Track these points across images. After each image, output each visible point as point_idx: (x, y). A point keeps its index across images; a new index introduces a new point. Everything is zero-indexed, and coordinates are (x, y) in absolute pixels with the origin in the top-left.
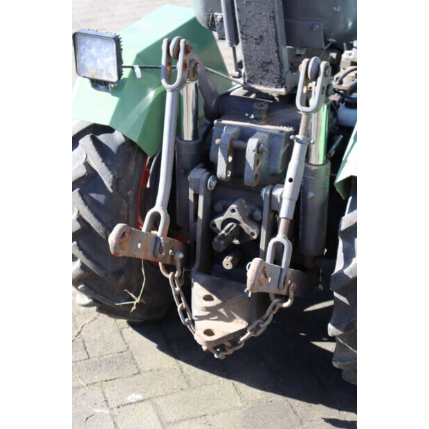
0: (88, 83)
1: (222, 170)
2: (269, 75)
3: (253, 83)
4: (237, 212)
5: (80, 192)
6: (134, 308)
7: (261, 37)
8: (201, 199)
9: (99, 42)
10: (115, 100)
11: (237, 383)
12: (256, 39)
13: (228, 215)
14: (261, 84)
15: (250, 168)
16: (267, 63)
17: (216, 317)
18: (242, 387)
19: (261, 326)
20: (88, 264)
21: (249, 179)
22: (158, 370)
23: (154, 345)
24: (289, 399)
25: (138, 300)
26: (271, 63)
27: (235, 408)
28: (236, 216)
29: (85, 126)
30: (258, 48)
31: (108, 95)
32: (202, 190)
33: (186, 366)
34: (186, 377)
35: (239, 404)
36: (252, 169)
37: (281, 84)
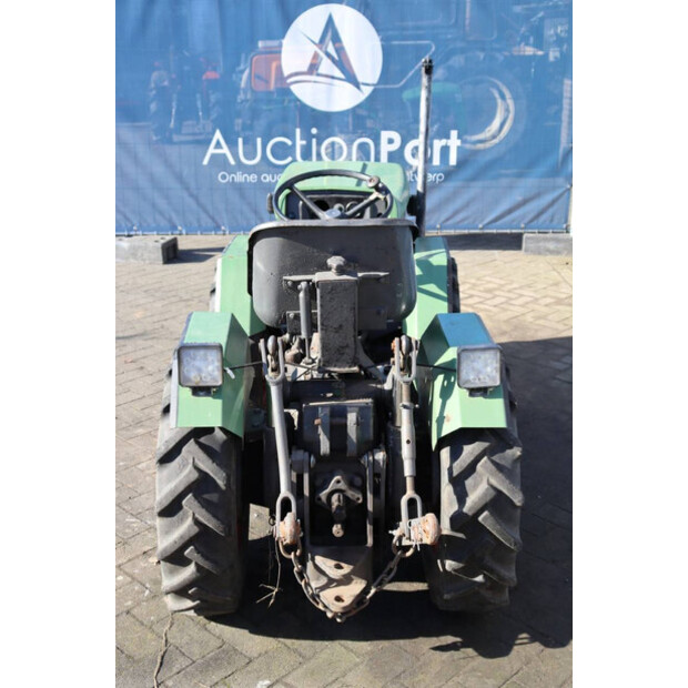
0: (188, 392)
1: (325, 446)
2: (344, 357)
4: (342, 482)
5: (194, 496)
6: (272, 601)
7: (341, 326)
8: (306, 477)
9: (202, 352)
10: (219, 403)
11: (343, 642)
12: (335, 328)
13: (332, 485)
14: (335, 366)
16: (343, 347)
18: (349, 643)
20: (206, 564)
21: (352, 450)
22: (266, 652)
23: (246, 632)
24: (393, 641)
25: (276, 590)
26: (347, 346)
27: (356, 665)
28: (342, 486)
29: (186, 432)
30: (337, 335)
31: (210, 399)
32: (306, 468)
33: (289, 642)
34: (295, 651)
35: (358, 660)
36: (355, 440)
37: (354, 363)
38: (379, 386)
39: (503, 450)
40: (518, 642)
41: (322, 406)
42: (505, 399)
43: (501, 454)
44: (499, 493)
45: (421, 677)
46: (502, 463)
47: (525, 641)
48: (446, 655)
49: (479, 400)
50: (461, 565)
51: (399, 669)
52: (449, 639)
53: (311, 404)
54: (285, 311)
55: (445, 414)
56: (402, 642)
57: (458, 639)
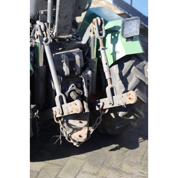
1: (68, 71)
2: (66, 31)
3: (59, 36)
7: (67, 16)
12: (64, 17)
14: (62, 35)
15: (79, 67)
16: (66, 26)
17: (76, 131)
19: (97, 124)
22: (43, 168)
26: (68, 25)
30: (65, 20)
34: (55, 164)
35: (83, 162)
36: (80, 67)
37: (70, 33)
38: (80, 43)
39: (139, 63)
40: (140, 141)
41: (63, 54)
42: (139, 41)
43: (139, 64)
44: (140, 80)
45: (111, 162)
46: (139, 68)
47: (142, 140)
48: (116, 152)
49: (130, 42)
50: (126, 113)
51: (102, 161)
52: (114, 146)
53: (56, 54)
54: (39, 11)
55: (116, 51)
56: (96, 151)
57: (117, 145)
